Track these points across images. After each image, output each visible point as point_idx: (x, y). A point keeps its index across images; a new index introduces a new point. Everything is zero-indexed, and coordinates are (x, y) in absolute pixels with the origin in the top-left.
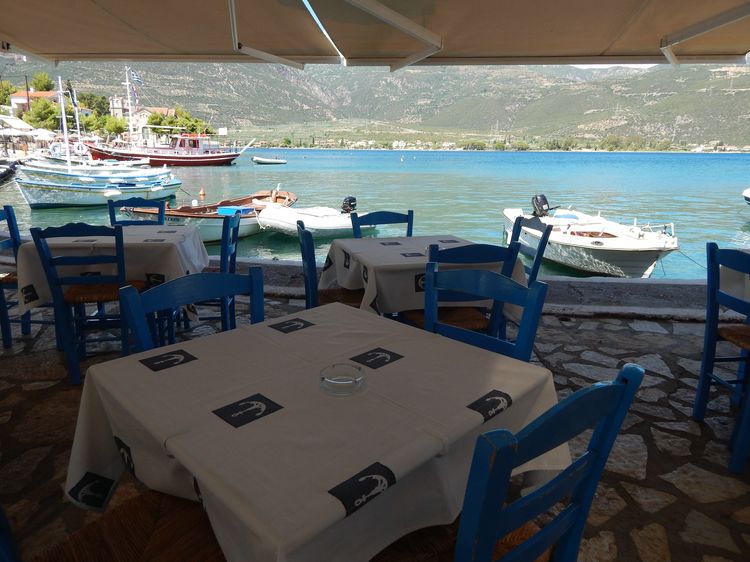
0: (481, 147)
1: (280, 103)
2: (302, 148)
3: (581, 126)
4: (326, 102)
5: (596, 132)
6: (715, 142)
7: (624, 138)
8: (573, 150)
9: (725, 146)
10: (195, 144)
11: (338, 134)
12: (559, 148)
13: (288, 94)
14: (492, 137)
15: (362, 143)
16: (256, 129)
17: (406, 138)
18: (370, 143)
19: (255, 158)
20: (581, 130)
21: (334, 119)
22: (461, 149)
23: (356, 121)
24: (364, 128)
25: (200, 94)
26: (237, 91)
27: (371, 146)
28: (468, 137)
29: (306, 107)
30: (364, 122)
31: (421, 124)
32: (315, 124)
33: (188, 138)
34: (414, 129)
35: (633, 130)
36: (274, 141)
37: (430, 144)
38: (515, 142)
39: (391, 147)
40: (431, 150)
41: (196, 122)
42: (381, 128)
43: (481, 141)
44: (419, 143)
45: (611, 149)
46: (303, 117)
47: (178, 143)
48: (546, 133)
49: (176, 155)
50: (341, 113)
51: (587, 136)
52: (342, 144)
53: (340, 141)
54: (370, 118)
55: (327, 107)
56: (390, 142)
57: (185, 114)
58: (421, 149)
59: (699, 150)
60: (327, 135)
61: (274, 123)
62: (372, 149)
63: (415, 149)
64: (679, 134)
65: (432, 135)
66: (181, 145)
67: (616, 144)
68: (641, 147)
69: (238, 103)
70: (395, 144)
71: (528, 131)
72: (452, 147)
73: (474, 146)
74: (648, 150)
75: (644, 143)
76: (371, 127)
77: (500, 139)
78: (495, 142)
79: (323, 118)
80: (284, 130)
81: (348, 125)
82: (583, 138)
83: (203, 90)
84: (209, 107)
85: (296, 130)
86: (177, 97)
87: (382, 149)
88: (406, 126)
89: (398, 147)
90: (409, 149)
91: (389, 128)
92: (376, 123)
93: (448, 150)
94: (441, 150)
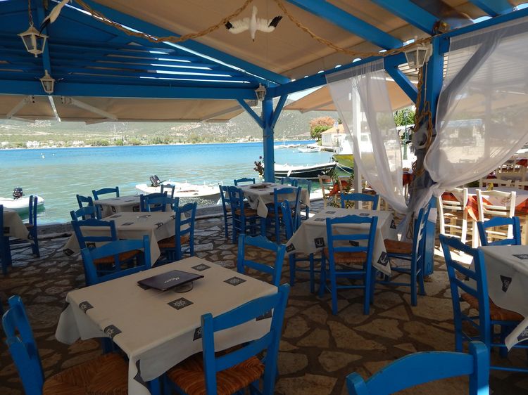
0: (106, 144)
3: (173, 128)
5: (183, 132)
6: (249, 137)
7: (200, 136)
8: (171, 144)
9: (253, 138)
12: (161, 143)
14: (113, 137)
17: (38, 139)
18: (4, 143)
20: (174, 131)
22: (90, 146)
27: (5, 146)
28: (93, 137)
31: (51, 128)
34: (45, 131)
35: (205, 131)
37: (62, 143)
38: (131, 140)
39: (25, 146)
40: (63, 147)
42: (12, 131)
43: (104, 140)
44: (51, 142)
45: (194, 143)
48: (151, 133)
51: (178, 134)
56: (23, 143)
58: (55, 147)
59: (241, 141)
62: (7, 149)
63: (48, 147)
64: (230, 132)
65: (62, 136)
67: (196, 139)
68: (211, 141)
70: (29, 144)
71: (139, 132)
72: (81, 144)
73: (99, 144)
74: (215, 142)
75: (213, 138)
77: (119, 138)
78: (115, 140)
82: (176, 136)
87: (17, 149)
88: (37, 129)
89: (32, 146)
90: (44, 147)
91: (21, 131)
92: (7, 127)
93: (78, 147)
94: (72, 147)
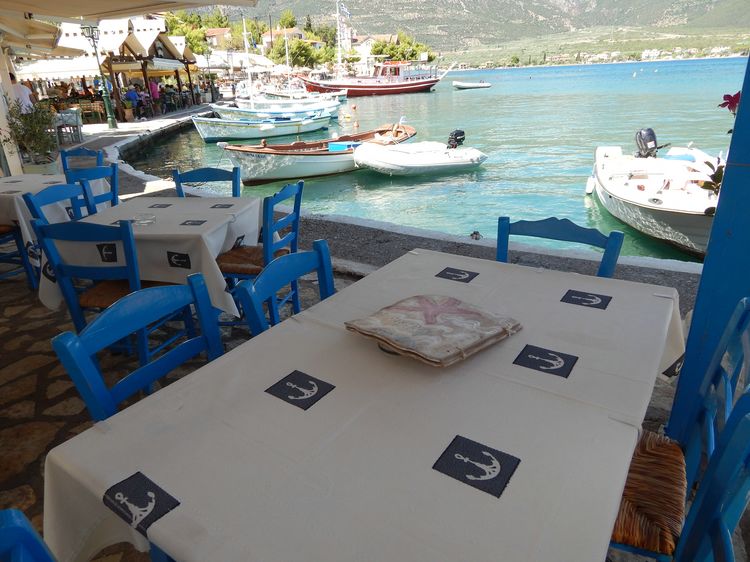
1: (512, 17)
2: (531, 66)
4: (565, 10)
10: (396, 72)
11: (575, 46)
13: (522, 4)
15: (604, 56)
16: (484, 49)
17: (660, 46)
18: (614, 54)
19: (455, 83)
21: (573, 30)
22: (738, 55)
23: (600, 29)
24: (608, 37)
25: (430, 15)
26: (468, 7)
27: (614, 58)
29: (541, 18)
30: (611, 29)
31: (685, 27)
32: (550, 37)
33: (391, 65)
34: (675, 33)
36: (501, 61)
37: (693, 50)
39: (639, 58)
40: (694, 58)
41: (417, 46)
42: (630, 35)
44: (678, 50)
46: (536, 30)
47: (380, 71)
49: (378, 84)
50: (582, 21)
52: (578, 59)
53: (576, 55)
54: (617, 24)
55: (567, 16)
56: (637, 52)
57: (408, 39)
58: (680, 58)
60: (561, 50)
61: (504, 40)
62: (615, 62)
63: (671, 58)
65: (699, 38)
66: (382, 74)
69: (467, 22)
70: (644, 54)
72: (725, 53)
76: (617, 36)
79: (561, 29)
80: (513, 47)
81: (588, 36)
83: (433, 10)
84: (439, 28)
85: (528, 46)
86: (408, 22)
87: (628, 61)
88: (664, 30)
89: (648, 57)
90: (664, 59)
91: (641, 34)
92: (625, 30)
93: (718, 57)
94: (707, 57)
